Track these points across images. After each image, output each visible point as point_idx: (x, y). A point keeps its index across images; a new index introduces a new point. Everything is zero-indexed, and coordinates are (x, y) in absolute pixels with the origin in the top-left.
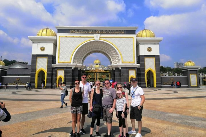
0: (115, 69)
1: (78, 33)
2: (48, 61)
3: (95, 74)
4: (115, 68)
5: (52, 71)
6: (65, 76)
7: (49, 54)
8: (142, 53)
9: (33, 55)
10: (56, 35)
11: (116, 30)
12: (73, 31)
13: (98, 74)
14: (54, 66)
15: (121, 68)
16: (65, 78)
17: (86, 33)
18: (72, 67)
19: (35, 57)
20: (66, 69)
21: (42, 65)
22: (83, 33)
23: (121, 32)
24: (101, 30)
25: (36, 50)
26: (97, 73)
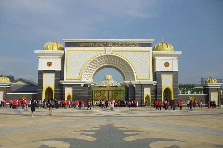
0: (128, 87)
1: (87, 47)
2: (56, 77)
3: (107, 91)
4: (129, 85)
7: (56, 70)
8: (158, 69)
9: (40, 71)
10: (63, 49)
11: (130, 43)
12: (82, 44)
13: (110, 91)
14: (62, 83)
15: (136, 85)
17: (97, 47)
18: (81, 84)
19: (41, 73)
20: (75, 86)
21: (49, 81)
22: (93, 47)
23: (136, 45)
24: (113, 43)
25: (42, 65)
26: (108, 91)
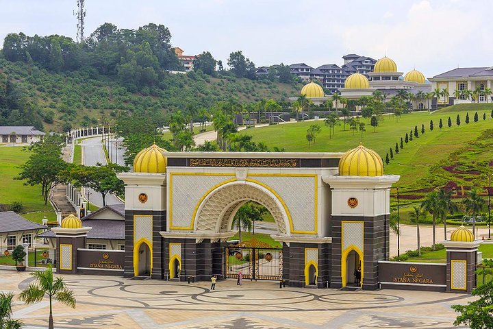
1: (205, 166)
2: (154, 223)
5: (162, 244)
6: (184, 256)
7: (154, 210)
9: (127, 212)
11: (281, 159)
12: (195, 162)
13: (256, 250)
14: (164, 236)
15: (290, 243)
16: (184, 262)
18: (195, 240)
19: (130, 215)
20: (184, 242)
21: (143, 231)
22: (214, 166)
23: (291, 164)
24: (250, 159)
26: (254, 249)
